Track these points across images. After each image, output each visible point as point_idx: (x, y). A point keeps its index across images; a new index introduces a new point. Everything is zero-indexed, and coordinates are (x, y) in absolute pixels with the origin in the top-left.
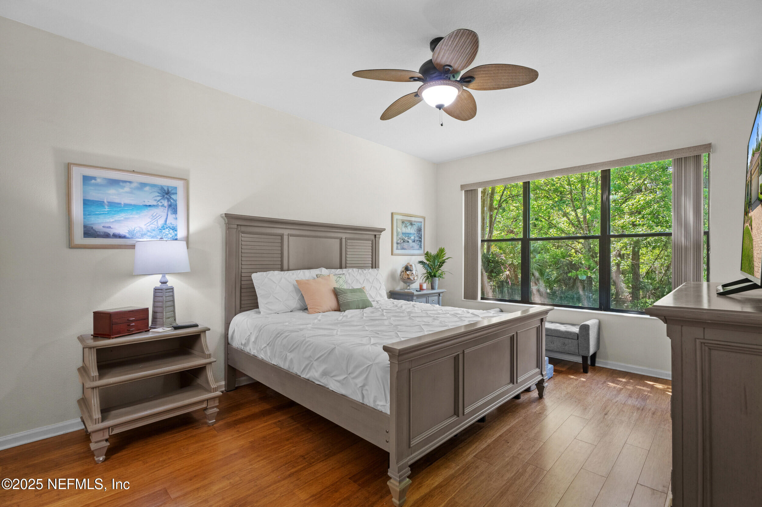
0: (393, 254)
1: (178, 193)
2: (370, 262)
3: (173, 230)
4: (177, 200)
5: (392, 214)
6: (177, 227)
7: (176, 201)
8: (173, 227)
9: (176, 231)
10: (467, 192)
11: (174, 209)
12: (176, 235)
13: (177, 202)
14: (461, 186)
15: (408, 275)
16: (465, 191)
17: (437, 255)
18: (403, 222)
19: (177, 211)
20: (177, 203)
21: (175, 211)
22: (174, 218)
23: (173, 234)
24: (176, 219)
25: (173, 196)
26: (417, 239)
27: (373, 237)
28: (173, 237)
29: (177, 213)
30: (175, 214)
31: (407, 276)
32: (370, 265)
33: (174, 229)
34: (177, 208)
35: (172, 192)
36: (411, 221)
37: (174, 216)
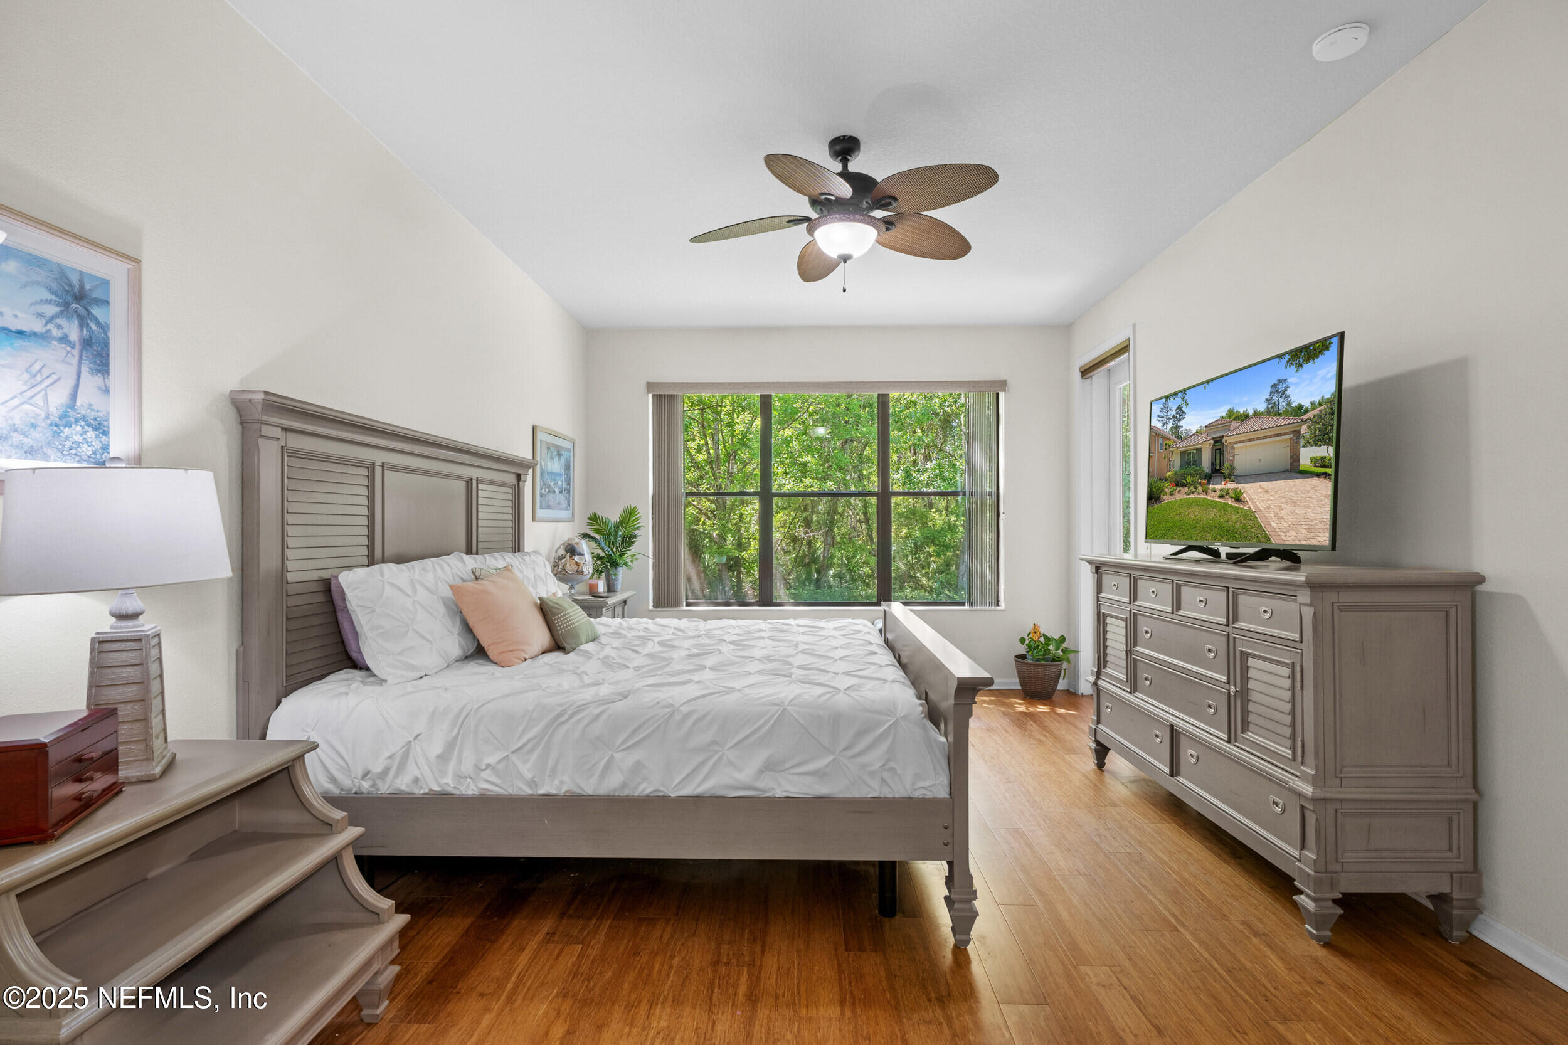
0: (537, 519)
1: (111, 301)
2: (511, 538)
3: (95, 429)
4: (108, 326)
5: (534, 428)
6: (107, 420)
7: (105, 328)
8: (95, 419)
9: (106, 433)
10: (658, 398)
11: (99, 355)
12: (106, 448)
13: (111, 335)
14: (648, 384)
15: (577, 564)
16: (654, 396)
17: (621, 522)
18: (548, 448)
19: (107, 365)
20: (108, 338)
21: (102, 366)
22: (100, 389)
23: (97, 445)
24: (107, 391)
25: (96, 311)
26: (565, 486)
27: (512, 479)
28: (94, 453)
29: (108, 372)
30: (103, 375)
31: (575, 567)
32: (510, 545)
33: (101, 427)
34: (108, 355)
35: (95, 295)
36: (559, 446)
37: (98, 380)
